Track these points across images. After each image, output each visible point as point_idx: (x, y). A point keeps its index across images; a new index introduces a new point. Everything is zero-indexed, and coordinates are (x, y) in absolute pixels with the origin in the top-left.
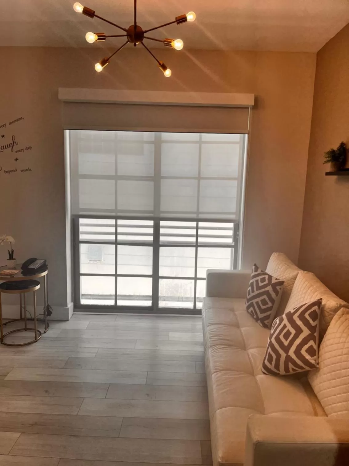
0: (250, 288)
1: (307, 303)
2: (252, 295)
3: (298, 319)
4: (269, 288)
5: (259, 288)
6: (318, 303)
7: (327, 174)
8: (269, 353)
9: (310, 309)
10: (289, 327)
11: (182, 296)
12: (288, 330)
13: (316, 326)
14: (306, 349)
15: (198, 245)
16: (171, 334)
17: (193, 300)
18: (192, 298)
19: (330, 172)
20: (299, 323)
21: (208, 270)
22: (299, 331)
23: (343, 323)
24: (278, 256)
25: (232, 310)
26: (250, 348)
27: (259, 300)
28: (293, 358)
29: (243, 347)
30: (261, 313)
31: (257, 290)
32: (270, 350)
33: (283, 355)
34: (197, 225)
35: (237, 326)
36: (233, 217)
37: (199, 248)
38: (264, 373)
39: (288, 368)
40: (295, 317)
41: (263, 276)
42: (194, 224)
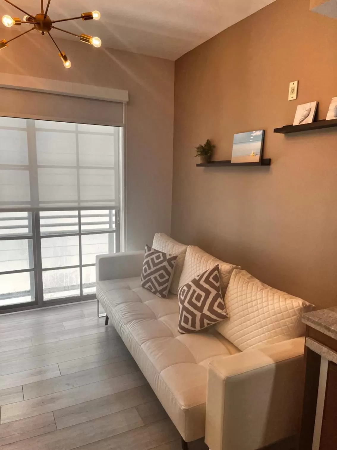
0: (146, 266)
1: (208, 269)
2: (149, 272)
3: (205, 283)
4: (165, 263)
5: (155, 265)
6: (217, 268)
7: (198, 165)
8: (185, 316)
9: (212, 274)
10: (198, 291)
11: (68, 285)
12: (198, 294)
13: (219, 286)
14: (217, 305)
15: (82, 232)
16: (65, 324)
17: (80, 287)
18: (78, 285)
19: (200, 164)
20: (206, 286)
21: (97, 257)
22: (208, 293)
23: (239, 280)
24: (161, 235)
25: (129, 288)
26: (160, 317)
27: (157, 275)
28: (207, 314)
29: (153, 317)
30: (160, 286)
31: (154, 267)
32: (185, 313)
33: (198, 314)
34: (79, 213)
35: (141, 301)
36: (113, 204)
37: (82, 236)
38: (182, 333)
39: (204, 323)
40: (202, 282)
41: (157, 254)
42: (76, 213)
